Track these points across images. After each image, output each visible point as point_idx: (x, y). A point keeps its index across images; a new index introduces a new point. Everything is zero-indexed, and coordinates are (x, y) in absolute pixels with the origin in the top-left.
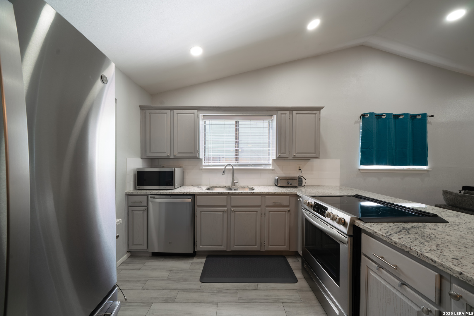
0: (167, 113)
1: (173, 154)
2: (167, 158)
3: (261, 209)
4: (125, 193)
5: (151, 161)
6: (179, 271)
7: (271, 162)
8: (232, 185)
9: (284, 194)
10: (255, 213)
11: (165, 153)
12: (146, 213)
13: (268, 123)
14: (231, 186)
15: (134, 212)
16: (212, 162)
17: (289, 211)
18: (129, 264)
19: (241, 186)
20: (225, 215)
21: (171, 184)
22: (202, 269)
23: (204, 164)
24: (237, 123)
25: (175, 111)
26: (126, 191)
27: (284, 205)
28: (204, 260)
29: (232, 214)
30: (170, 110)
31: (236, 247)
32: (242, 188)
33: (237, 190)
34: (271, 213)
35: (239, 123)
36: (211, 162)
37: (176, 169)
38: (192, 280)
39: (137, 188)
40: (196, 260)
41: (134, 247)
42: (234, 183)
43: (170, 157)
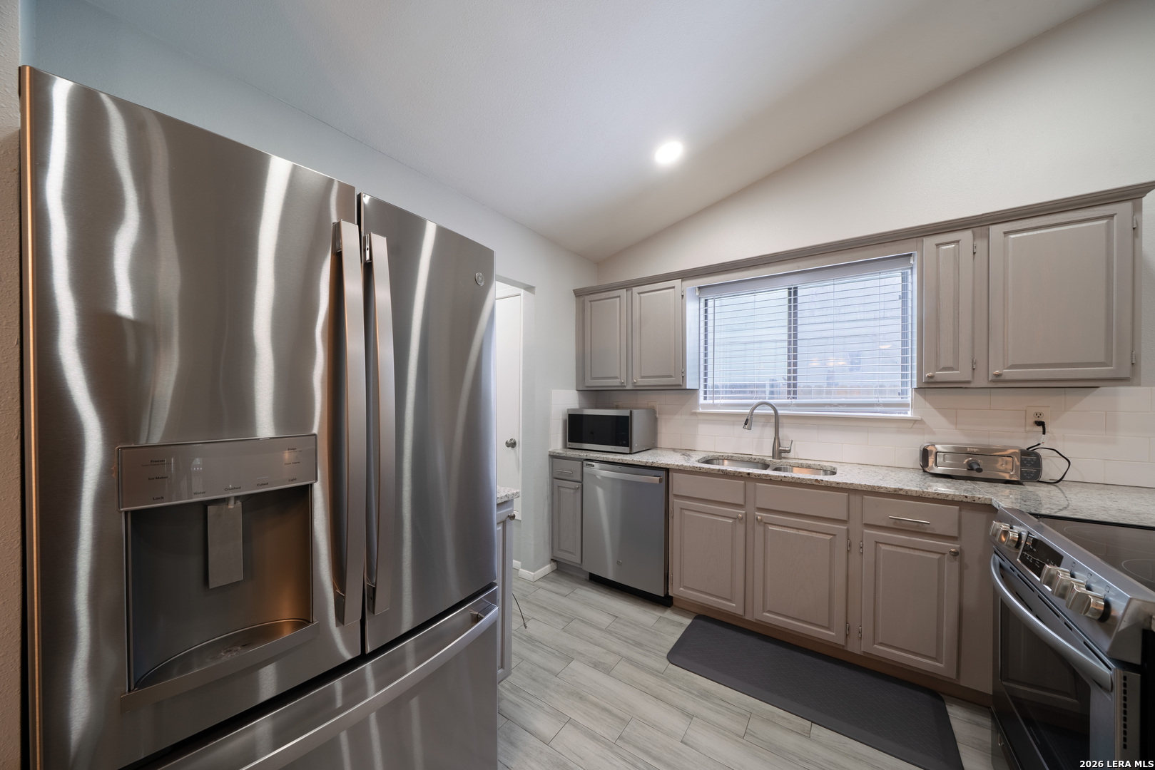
0: (619, 297)
1: (632, 379)
2: (621, 390)
3: (848, 530)
4: (548, 454)
5: (593, 394)
6: (631, 623)
7: (909, 398)
8: (773, 457)
9: (936, 496)
10: (828, 537)
11: (616, 378)
12: (579, 494)
13: (899, 279)
14: (769, 459)
15: (562, 490)
16: (723, 398)
17: (956, 554)
18: (552, 581)
19: (800, 461)
20: (741, 528)
21: (625, 442)
22: (678, 636)
23: (702, 401)
24: (793, 292)
25: (636, 290)
26: (550, 450)
27: (937, 532)
28: (688, 621)
29: (759, 529)
30: (625, 290)
31: (768, 614)
32: (801, 466)
33: (785, 470)
34: (883, 547)
35: (800, 292)
36: (718, 398)
37: (635, 412)
38: (651, 650)
39: (568, 446)
40: (669, 614)
41: (562, 556)
42: (778, 452)
43: (625, 386)
